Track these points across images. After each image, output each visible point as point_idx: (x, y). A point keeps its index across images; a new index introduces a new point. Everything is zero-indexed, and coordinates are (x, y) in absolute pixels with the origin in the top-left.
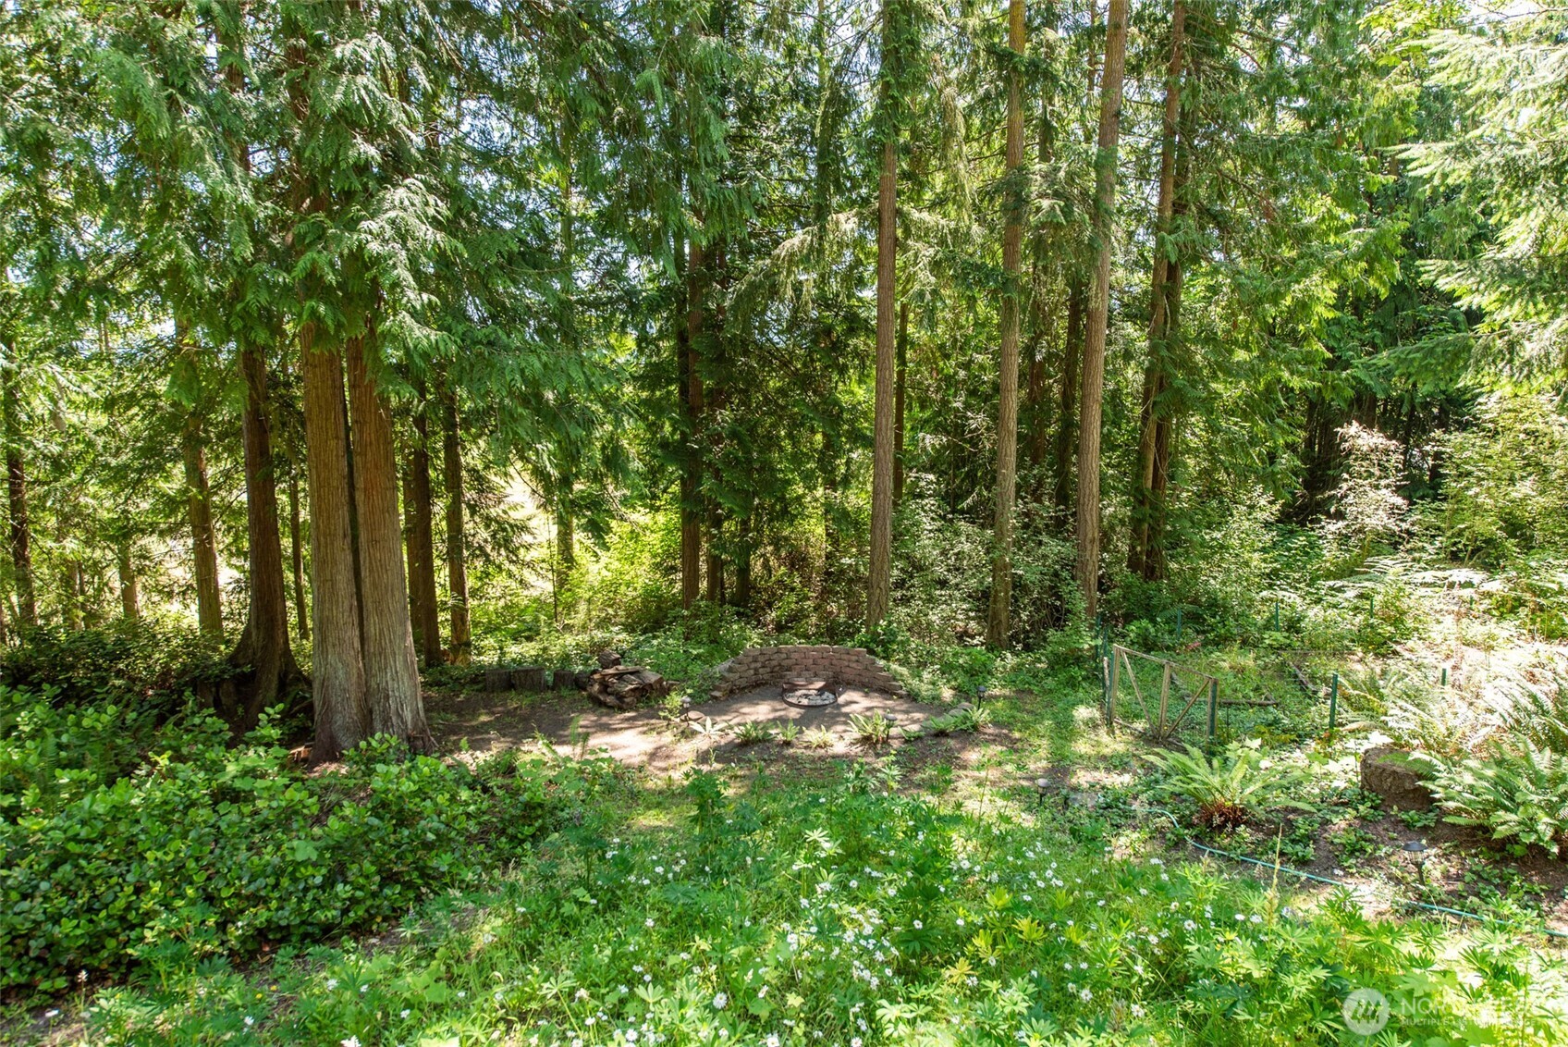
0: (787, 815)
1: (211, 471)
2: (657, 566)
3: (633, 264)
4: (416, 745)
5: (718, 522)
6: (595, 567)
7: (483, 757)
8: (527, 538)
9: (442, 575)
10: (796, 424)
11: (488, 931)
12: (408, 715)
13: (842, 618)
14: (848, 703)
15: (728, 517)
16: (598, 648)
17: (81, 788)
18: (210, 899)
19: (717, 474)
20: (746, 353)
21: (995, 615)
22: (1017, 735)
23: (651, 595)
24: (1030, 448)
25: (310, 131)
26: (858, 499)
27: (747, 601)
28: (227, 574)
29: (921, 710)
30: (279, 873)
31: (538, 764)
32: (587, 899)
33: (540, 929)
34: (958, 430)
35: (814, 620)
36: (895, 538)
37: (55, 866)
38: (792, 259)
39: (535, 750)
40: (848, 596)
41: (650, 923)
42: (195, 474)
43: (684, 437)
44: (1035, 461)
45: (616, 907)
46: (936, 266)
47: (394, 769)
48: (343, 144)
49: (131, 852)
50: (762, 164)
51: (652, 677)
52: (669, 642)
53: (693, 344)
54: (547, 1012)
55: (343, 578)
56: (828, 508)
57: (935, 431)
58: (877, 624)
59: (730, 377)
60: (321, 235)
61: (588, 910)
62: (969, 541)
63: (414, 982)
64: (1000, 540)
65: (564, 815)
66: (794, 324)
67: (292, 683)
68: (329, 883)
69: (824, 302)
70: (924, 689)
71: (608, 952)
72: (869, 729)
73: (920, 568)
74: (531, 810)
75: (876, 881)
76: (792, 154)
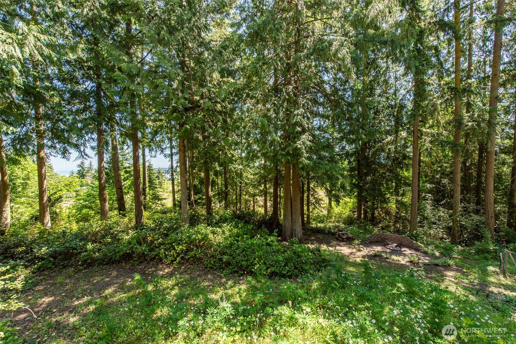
0: (389, 277)
1: (268, 186)
2: (351, 210)
3: (347, 146)
4: (301, 242)
5: (367, 202)
6: (337, 210)
7: (313, 246)
8: (323, 202)
9: (305, 208)
10: (387, 181)
11: (315, 285)
12: (299, 235)
13: (401, 228)
14: (405, 251)
15: (369, 201)
16: (337, 227)
17: (247, 239)
18: (265, 264)
19: (367, 191)
20: (375, 164)
21: (454, 234)
22: (465, 270)
23: (349, 217)
24: (465, 189)
25: (289, 127)
26: (407, 199)
27: (374, 221)
28: (269, 204)
29: (428, 257)
30: (276, 262)
31: (325, 250)
32: (337, 284)
33: (327, 288)
34: (438, 183)
35: (393, 228)
36: (418, 210)
37: (243, 251)
38: (388, 143)
39: (324, 247)
40: (403, 223)
41: (353, 295)
42: (265, 186)
43: (359, 183)
44: (468, 192)
45: (344, 288)
46: (431, 142)
47: (297, 246)
48: (295, 128)
49: (253, 252)
50: (380, 123)
51: (351, 236)
52: (354, 228)
53: (361, 162)
54: (329, 308)
55: (289, 207)
56: (397, 201)
57: (431, 183)
58: (413, 232)
59: (371, 170)
60: (290, 144)
61: (337, 287)
62: (443, 213)
63: (301, 292)
64: (455, 214)
65: (331, 263)
66: (388, 157)
67: (279, 225)
68: (285, 266)
69: (396, 152)
70: (430, 251)
71: (343, 298)
72: (412, 259)
73: (427, 219)
74: (324, 260)
75: (419, 302)
76: (388, 120)
